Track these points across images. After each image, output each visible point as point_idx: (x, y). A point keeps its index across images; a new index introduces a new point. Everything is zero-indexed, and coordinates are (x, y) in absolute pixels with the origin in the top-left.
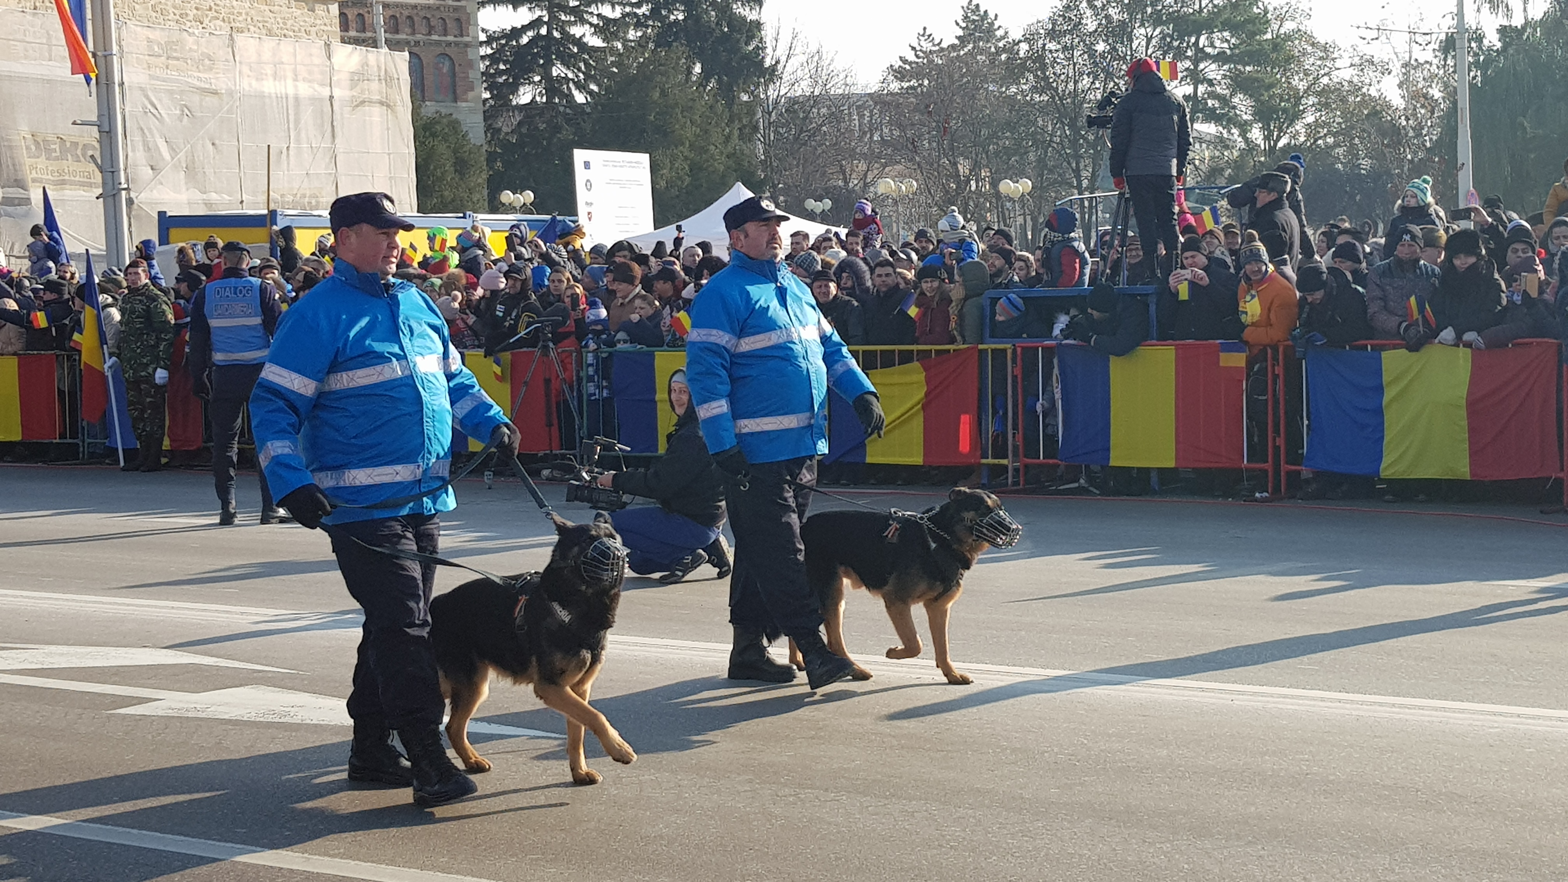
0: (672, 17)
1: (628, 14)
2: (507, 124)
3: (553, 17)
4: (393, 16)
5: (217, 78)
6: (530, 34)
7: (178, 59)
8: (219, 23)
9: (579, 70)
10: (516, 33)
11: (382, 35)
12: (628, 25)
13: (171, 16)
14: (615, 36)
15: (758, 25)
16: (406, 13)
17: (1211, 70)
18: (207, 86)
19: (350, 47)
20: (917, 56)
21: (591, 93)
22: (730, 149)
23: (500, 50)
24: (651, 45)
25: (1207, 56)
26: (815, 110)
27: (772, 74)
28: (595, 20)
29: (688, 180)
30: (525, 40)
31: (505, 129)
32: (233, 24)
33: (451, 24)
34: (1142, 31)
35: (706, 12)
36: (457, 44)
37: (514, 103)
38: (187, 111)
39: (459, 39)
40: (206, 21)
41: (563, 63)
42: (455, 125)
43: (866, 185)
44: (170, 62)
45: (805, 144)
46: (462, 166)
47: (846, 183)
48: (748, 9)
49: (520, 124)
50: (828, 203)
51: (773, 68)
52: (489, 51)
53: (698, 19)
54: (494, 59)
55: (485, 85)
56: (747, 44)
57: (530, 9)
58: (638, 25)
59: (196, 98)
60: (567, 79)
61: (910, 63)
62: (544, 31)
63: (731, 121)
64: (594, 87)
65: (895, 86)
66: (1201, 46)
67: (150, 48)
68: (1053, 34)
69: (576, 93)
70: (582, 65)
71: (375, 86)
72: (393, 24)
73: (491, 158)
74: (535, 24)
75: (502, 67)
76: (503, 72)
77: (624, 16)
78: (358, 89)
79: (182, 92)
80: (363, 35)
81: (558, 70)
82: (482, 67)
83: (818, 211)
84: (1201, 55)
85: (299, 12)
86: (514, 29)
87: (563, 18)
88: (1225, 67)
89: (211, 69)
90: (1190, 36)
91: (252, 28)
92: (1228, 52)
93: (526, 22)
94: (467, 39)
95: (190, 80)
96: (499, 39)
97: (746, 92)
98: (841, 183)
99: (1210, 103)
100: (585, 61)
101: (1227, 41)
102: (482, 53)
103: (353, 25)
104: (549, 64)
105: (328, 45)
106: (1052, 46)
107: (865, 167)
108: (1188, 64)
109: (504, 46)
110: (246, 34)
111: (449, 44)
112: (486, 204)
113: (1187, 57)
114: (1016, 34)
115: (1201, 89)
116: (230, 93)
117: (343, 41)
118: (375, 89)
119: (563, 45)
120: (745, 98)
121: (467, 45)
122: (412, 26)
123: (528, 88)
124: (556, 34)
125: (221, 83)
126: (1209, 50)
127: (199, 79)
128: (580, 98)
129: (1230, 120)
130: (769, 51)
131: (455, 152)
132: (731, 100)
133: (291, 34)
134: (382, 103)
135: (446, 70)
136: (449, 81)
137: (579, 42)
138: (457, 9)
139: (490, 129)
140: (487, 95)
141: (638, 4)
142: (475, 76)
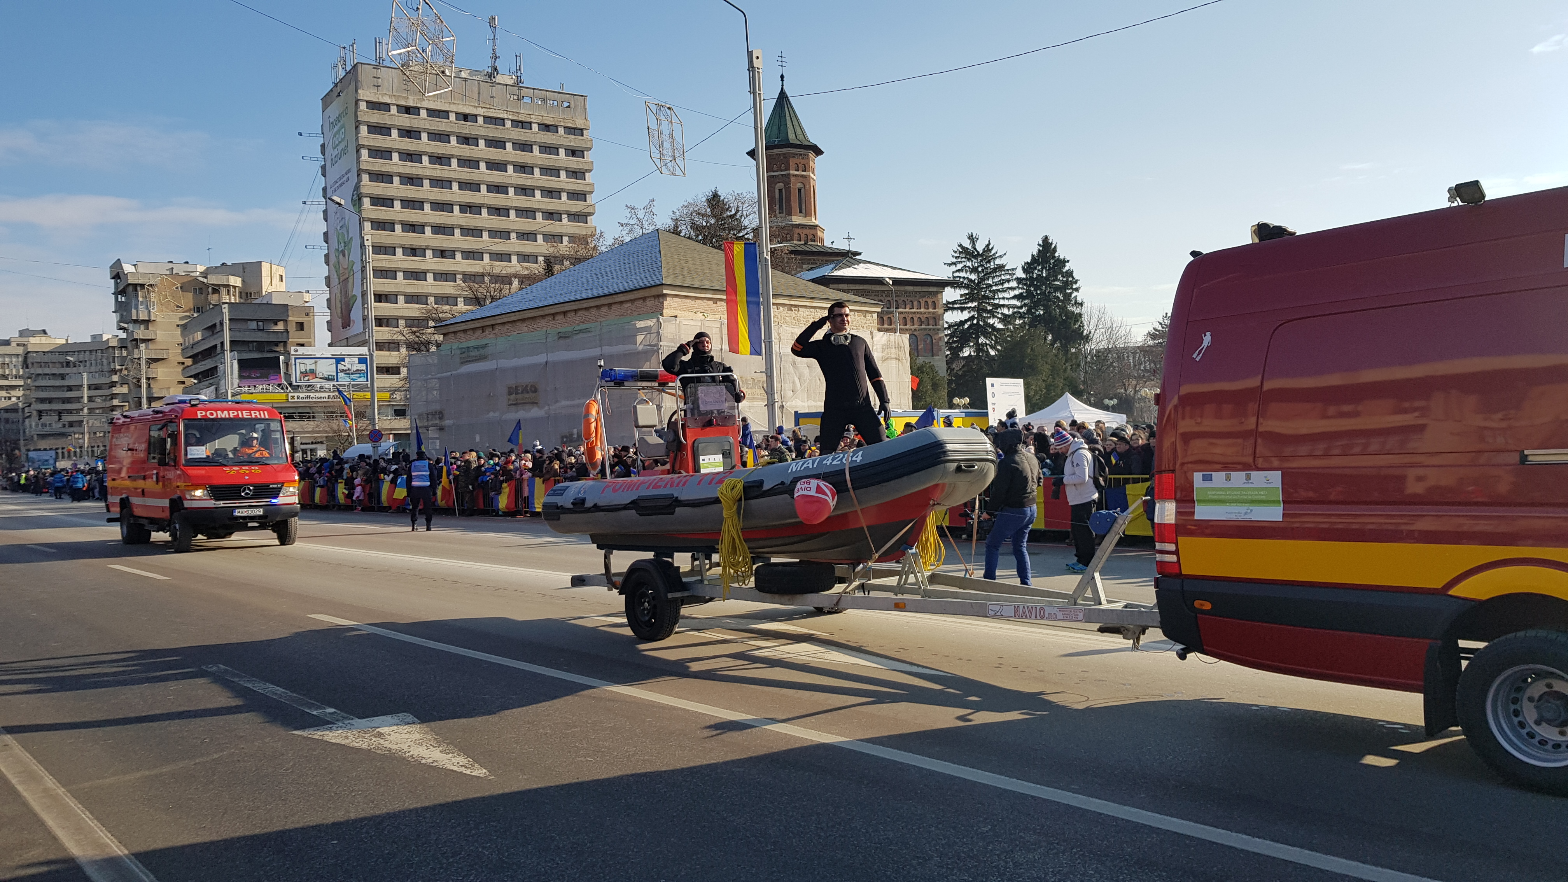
0: (1037, 313)
1: (1015, 313)
2: (957, 366)
3: (980, 315)
4: (905, 318)
6: (969, 323)
9: (992, 339)
10: (962, 323)
11: (898, 327)
12: (1015, 318)
14: (1009, 323)
15: (1080, 315)
16: (910, 316)
19: (882, 333)
20: (1163, 328)
21: (998, 350)
22: (1066, 375)
23: (954, 332)
24: (1027, 327)
26: (1110, 355)
27: (1087, 339)
28: (1000, 316)
29: (1045, 391)
30: (966, 326)
31: (956, 368)
33: (931, 320)
35: (1055, 310)
36: (934, 329)
37: (961, 356)
39: (935, 327)
41: (985, 337)
42: (932, 368)
43: (1136, 392)
45: (1104, 372)
46: (935, 386)
47: (1126, 391)
48: (1075, 308)
49: (963, 366)
50: (1115, 401)
51: (1088, 336)
52: (949, 332)
53: (1050, 314)
54: (951, 336)
55: (947, 348)
56: (1075, 325)
57: (969, 312)
58: (1020, 318)
60: (986, 344)
61: (1159, 331)
62: (975, 322)
63: (1066, 361)
64: (999, 347)
65: (1151, 343)
69: (990, 350)
70: (993, 337)
71: (893, 350)
72: (903, 322)
73: (950, 382)
74: (972, 318)
75: (955, 339)
76: (956, 342)
77: (1014, 313)
78: (886, 352)
80: (890, 327)
81: (982, 340)
82: (946, 340)
83: (1110, 405)
86: (961, 321)
87: (984, 315)
93: (967, 318)
94: (939, 327)
96: (954, 326)
97: (1073, 347)
98: (1123, 391)
100: (994, 335)
102: (946, 333)
103: (886, 322)
104: (978, 338)
107: (1135, 383)
109: (956, 329)
111: (930, 329)
112: (947, 404)
117: (879, 330)
118: (893, 352)
119: (985, 328)
120: (1073, 350)
121: (938, 330)
122: (913, 322)
123: (968, 349)
124: (981, 323)
128: (992, 353)
130: (1086, 327)
131: (932, 379)
132: (1067, 351)
134: (896, 359)
135: (928, 341)
136: (930, 347)
137: (992, 326)
138: (934, 313)
139: (949, 368)
140: (948, 353)
141: (1021, 307)
142: (942, 344)
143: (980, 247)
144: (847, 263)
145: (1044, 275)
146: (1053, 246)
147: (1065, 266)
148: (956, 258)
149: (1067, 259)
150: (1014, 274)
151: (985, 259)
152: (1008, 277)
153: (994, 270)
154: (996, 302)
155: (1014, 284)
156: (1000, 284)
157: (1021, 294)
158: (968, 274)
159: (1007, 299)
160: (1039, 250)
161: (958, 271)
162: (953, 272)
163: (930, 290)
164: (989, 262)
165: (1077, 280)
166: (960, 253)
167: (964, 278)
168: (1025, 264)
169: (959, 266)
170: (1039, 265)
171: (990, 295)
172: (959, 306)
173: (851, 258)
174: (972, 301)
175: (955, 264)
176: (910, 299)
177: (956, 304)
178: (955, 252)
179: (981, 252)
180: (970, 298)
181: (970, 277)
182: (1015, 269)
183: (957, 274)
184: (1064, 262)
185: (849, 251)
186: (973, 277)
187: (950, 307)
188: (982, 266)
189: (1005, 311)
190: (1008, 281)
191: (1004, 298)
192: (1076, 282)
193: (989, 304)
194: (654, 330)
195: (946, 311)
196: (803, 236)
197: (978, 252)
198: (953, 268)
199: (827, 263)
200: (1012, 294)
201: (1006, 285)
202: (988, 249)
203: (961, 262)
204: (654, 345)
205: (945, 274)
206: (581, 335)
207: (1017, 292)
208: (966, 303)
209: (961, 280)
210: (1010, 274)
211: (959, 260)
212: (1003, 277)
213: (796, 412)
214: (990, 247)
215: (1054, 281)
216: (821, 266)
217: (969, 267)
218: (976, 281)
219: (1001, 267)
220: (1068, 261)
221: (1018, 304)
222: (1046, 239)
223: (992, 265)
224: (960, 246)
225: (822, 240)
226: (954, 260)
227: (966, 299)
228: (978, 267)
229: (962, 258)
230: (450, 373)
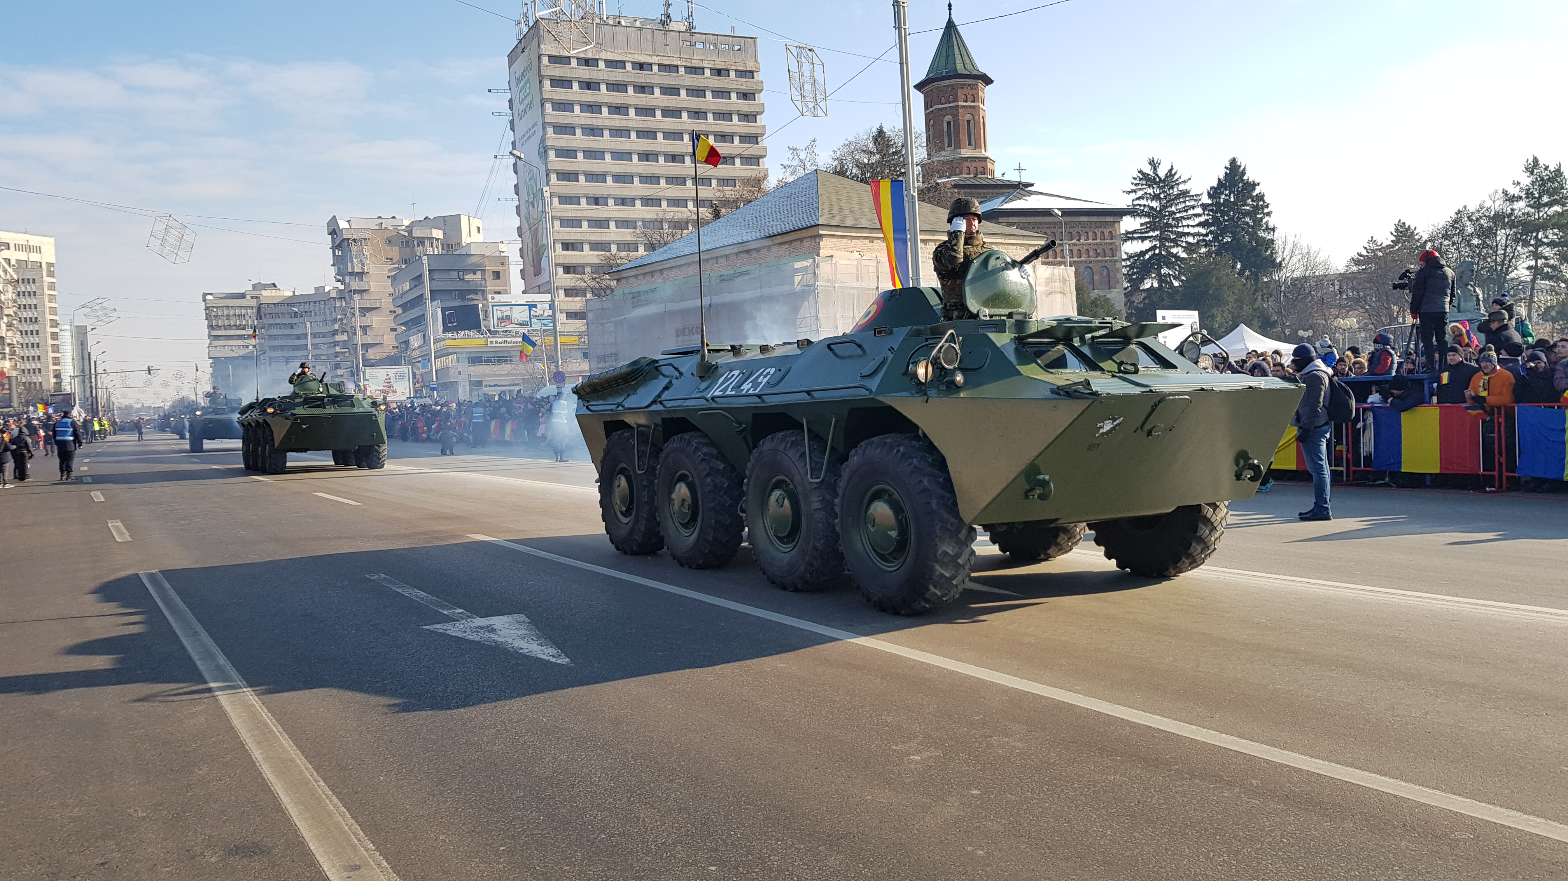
0: (1224, 240)
1: (1200, 240)
2: (1138, 298)
3: (1162, 245)
4: (1079, 250)
6: (1150, 253)
9: (1176, 270)
10: (1143, 253)
11: (1068, 260)
12: (1201, 246)
14: (1194, 252)
15: (1272, 241)
16: (1085, 248)
17: (1547, 251)
19: (1045, 267)
20: (1368, 253)
21: (1182, 281)
22: (1256, 306)
23: (1135, 262)
24: (1214, 255)
25: (1544, 244)
26: (1307, 284)
27: (1280, 266)
28: (1184, 244)
30: (1147, 257)
31: (1136, 301)
33: (1107, 252)
34: (1503, 231)
35: (1244, 237)
36: (1111, 261)
37: (1141, 288)
39: (1113, 258)
41: (1167, 267)
42: (1107, 301)
45: (1301, 301)
47: (1326, 321)
48: (1266, 234)
49: (1144, 299)
51: (1281, 263)
52: (1129, 263)
53: (1239, 240)
54: (1131, 267)
55: (1126, 280)
56: (1266, 251)
57: (1150, 241)
58: (1206, 246)
60: (1169, 275)
61: (1363, 256)
62: (1157, 251)
63: (1257, 291)
64: (1183, 278)
65: (1354, 269)
66: (1540, 237)
68: (1446, 236)
69: (1174, 281)
70: (1177, 268)
72: (1080, 253)
73: (1129, 315)
74: (1154, 248)
75: (1135, 271)
76: (1136, 273)
77: (1199, 241)
81: (1164, 271)
82: (1125, 271)
84: (1539, 243)
86: (1141, 252)
87: (1167, 244)
88: (1556, 249)
90: (1532, 233)
92: (1557, 240)
93: (1148, 248)
94: (1117, 258)
96: (1134, 257)
97: (1265, 276)
98: (1321, 321)
99: (1546, 270)
100: (1178, 264)
101: (1557, 235)
102: (1125, 264)
104: (1160, 268)
106: (1446, 243)
107: (1336, 312)
108: (1531, 248)
109: (1136, 260)
111: (1106, 261)
113: (1532, 245)
114: (1425, 237)
115: (1540, 262)
117: (1043, 264)
119: (1167, 258)
120: (1265, 279)
121: (1116, 261)
122: (1089, 253)
123: (1149, 280)
124: (1163, 253)
126: (1545, 240)
128: (1176, 284)
129: (1558, 279)
130: (1279, 254)
132: (1257, 280)
135: (1105, 274)
136: (1106, 279)
137: (1176, 256)
138: (1111, 244)
139: (1129, 303)
140: (1128, 285)
141: (1207, 235)
142: (1121, 276)
143: (1162, 172)
144: (1018, 195)
145: (1232, 200)
146: (1241, 169)
147: (1254, 190)
148: (1136, 185)
149: (1256, 182)
150: (1200, 200)
151: (1167, 185)
152: (1192, 203)
153: (1178, 196)
154: (1180, 230)
155: (1199, 210)
156: (1184, 211)
157: (1207, 220)
158: (1149, 201)
159: (1192, 226)
160: (1226, 173)
161: (1139, 198)
162: (1133, 201)
163: (1107, 220)
164: (1172, 187)
165: (1268, 204)
166: (1140, 179)
167: (1144, 206)
168: (1211, 188)
169: (1140, 194)
170: (1226, 190)
171: (1173, 223)
172: (1139, 235)
173: (1022, 189)
174: (1154, 230)
175: (1134, 191)
176: (1085, 230)
177: (1136, 233)
178: (1135, 179)
179: (1163, 178)
180: (1152, 226)
181: (1151, 205)
182: (1201, 194)
183: (1136, 202)
184: (1254, 185)
185: (1020, 183)
186: (1155, 204)
187: (1129, 236)
188: (1164, 192)
189: (1190, 239)
190: (1193, 207)
191: (1188, 226)
192: (1267, 206)
193: (1172, 232)
195: (1126, 241)
196: (972, 169)
197: (1160, 178)
198: (1133, 196)
199: (998, 195)
200: (1197, 220)
201: (1191, 212)
202: (1170, 174)
203: (1141, 189)
204: (811, 286)
205: (1124, 202)
206: (742, 278)
207: (1202, 219)
208: (1147, 232)
209: (1142, 208)
210: (1195, 200)
211: (1140, 187)
212: (1188, 204)
214: (1173, 172)
215: (1243, 205)
216: (991, 199)
217: (1150, 194)
218: (1158, 209)
219: (1185, 193)
220: (1258, 184)
221: (1203, 231)
222: (1233, 162)
223: (1175, 191)
224: (1141, 172)
225: (992, 172)
226: (1134, 187)
227: (1147, 227)
228: (1160, 193)
229: (1142, 185)
230: (623, 317)
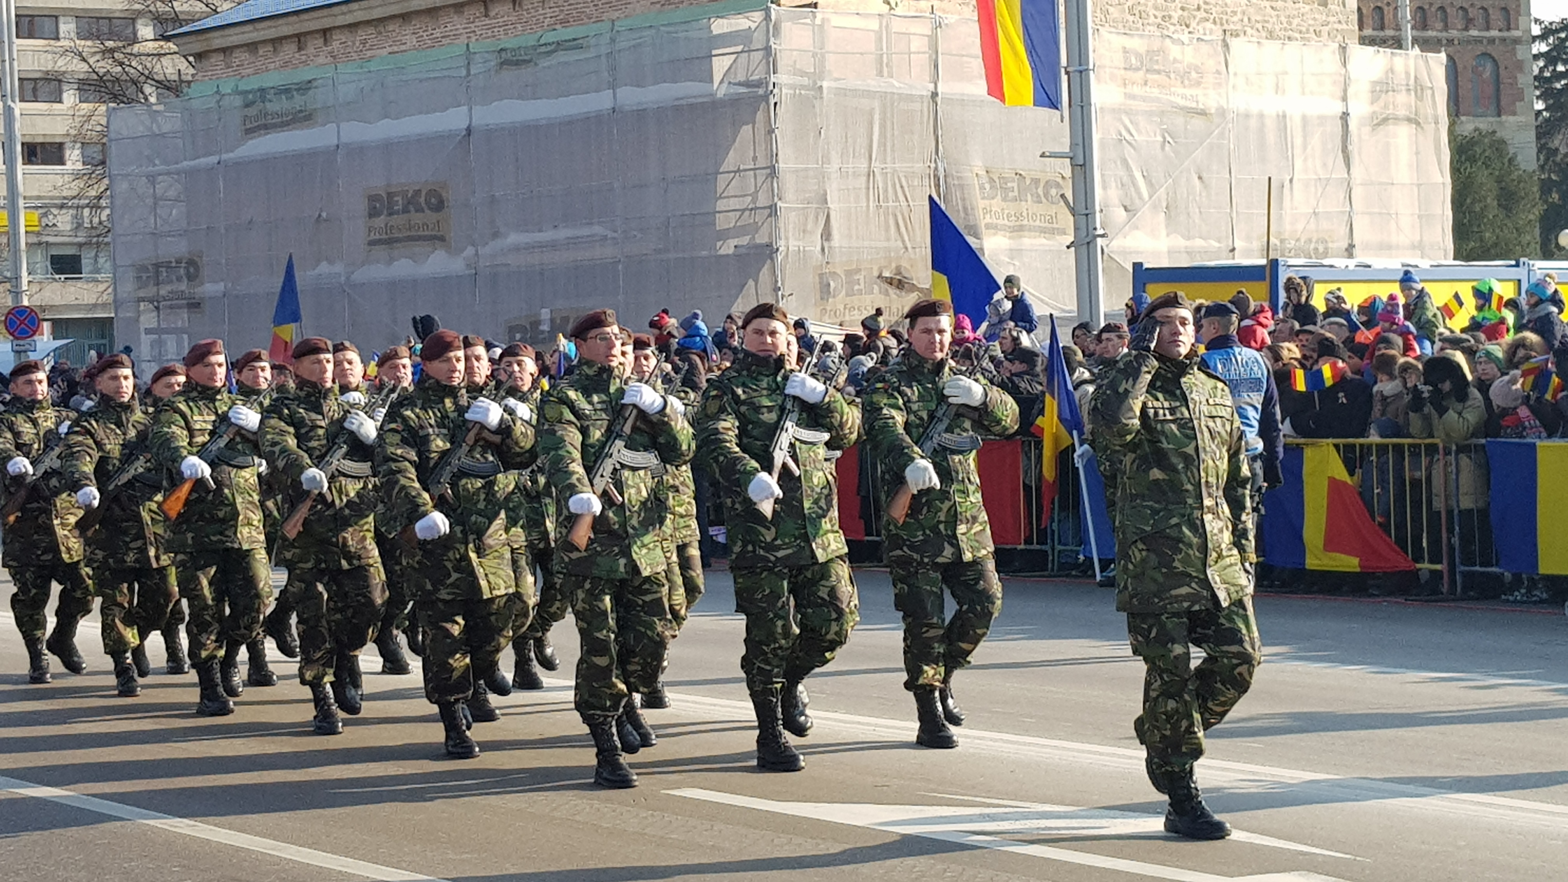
4: (1422, 8)
5: (1205, 95)
7: (1158, 72)
8: (1209, 25)
11: (1409, 33)
13: (1152, 19)
16: (1437, 3)
18: (1194, 105)
19: (1371, 49)
23: (1558, 47)
32: (1226, 27)
33: (1496, 16)
36: (1503, 40)
38: (1169, 137)
39: (1505, 34)
40: (1193, 24)
42: (1499, 146)
44: (1149, 76)
46: (1508, 199)
52: (1545, 48)
54: (1550, 58)
55: (1538, 93)
59: (1180, 120)
67: (1126, 59)
71: (1402, 98)
72: (1422, 20)
73: (1547, 187)
75: (1561, 68)
78: (1381, 103)
79: (1162, 113)
80: (1381, 34)
82: (1535, 70)
85: (1308, 7)
89: (1199, 84)
91: (1249, 31)
94: (1518, 33)
95: (1172, 98)
96: (1557, 31)
102: (1535, 51)
103: (1368, 21)
105: (1343, 49)
110: (1242, 38)
111: (1492, 41)
112: (1541, 247)
116: (1222, 112)
117: (1362, 42)
118: (1403, 102)
121: (1516, 41)
122: (1445, 21)
125: (1210, 99)
127: (1184, 97)
131: (1499, 180)
133: (1298, 35)
134: (1409, 120)
135: (1487, 74)
136: (1490, 90)
139: (1545, 150)
140: (1540, 105)
142: (1525, 80)
194: (758, 42)
204: (758, 84)
206: (562, 57)
213: (1137, 266)
230: (214, 159)
